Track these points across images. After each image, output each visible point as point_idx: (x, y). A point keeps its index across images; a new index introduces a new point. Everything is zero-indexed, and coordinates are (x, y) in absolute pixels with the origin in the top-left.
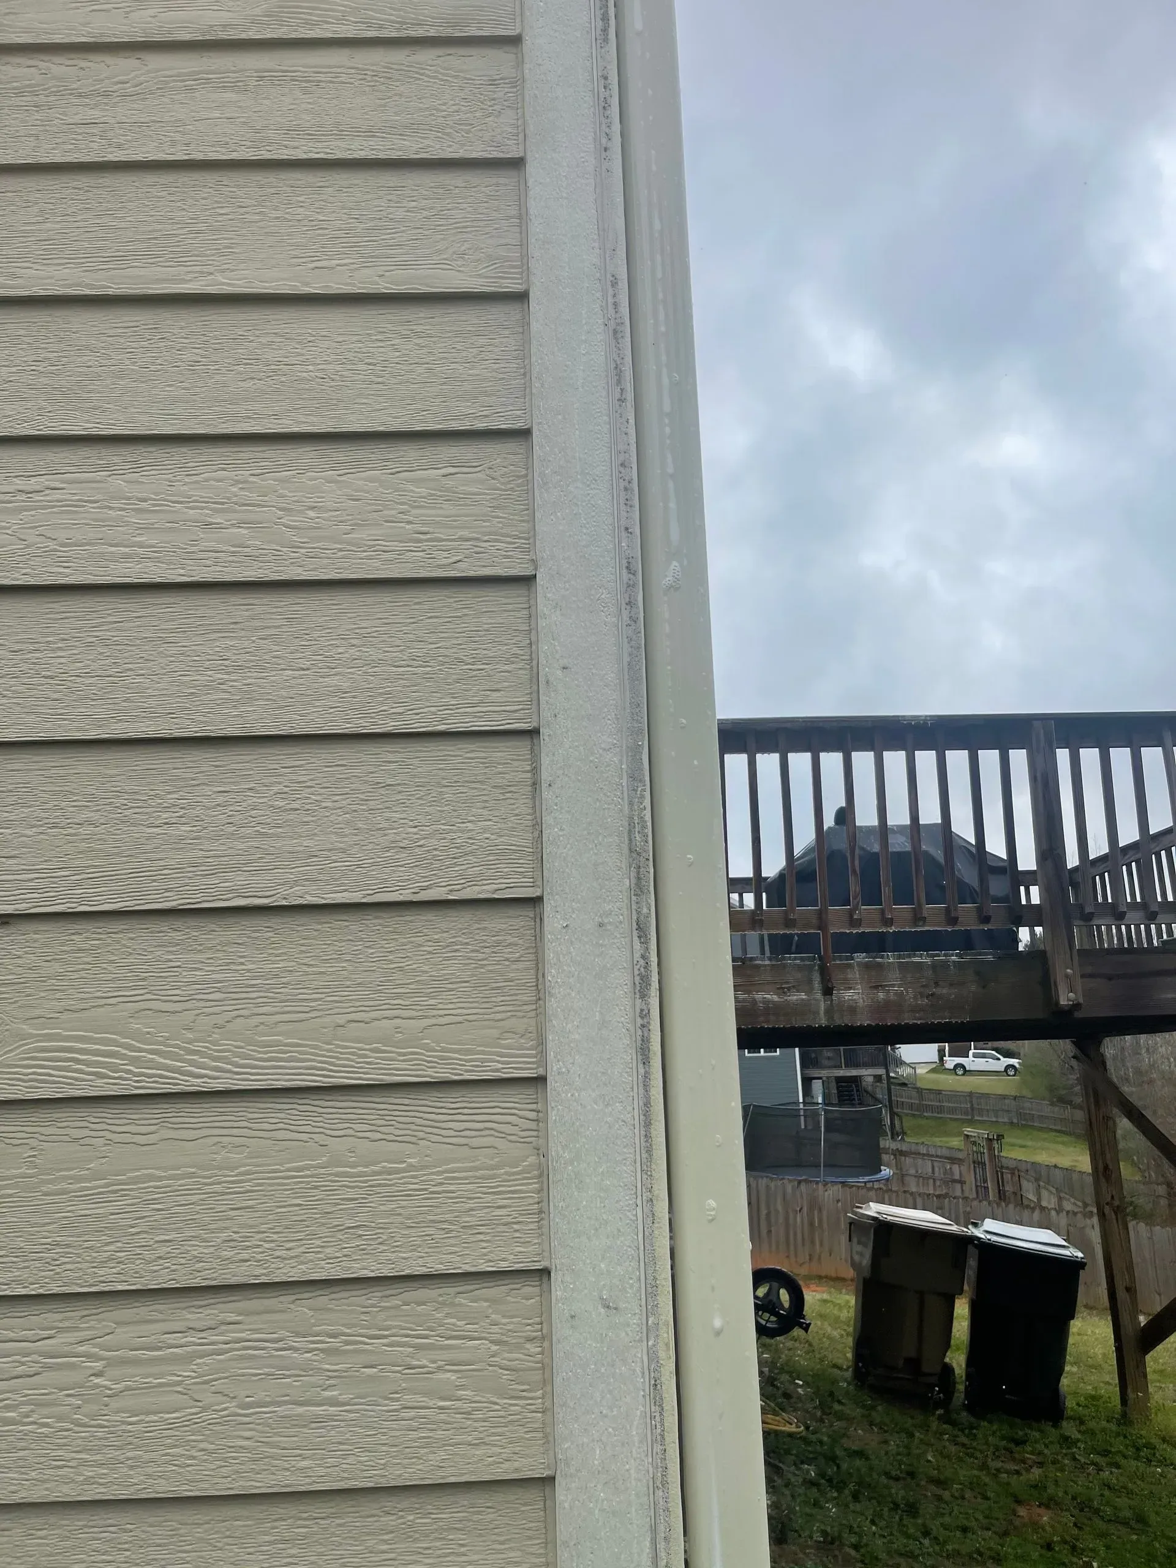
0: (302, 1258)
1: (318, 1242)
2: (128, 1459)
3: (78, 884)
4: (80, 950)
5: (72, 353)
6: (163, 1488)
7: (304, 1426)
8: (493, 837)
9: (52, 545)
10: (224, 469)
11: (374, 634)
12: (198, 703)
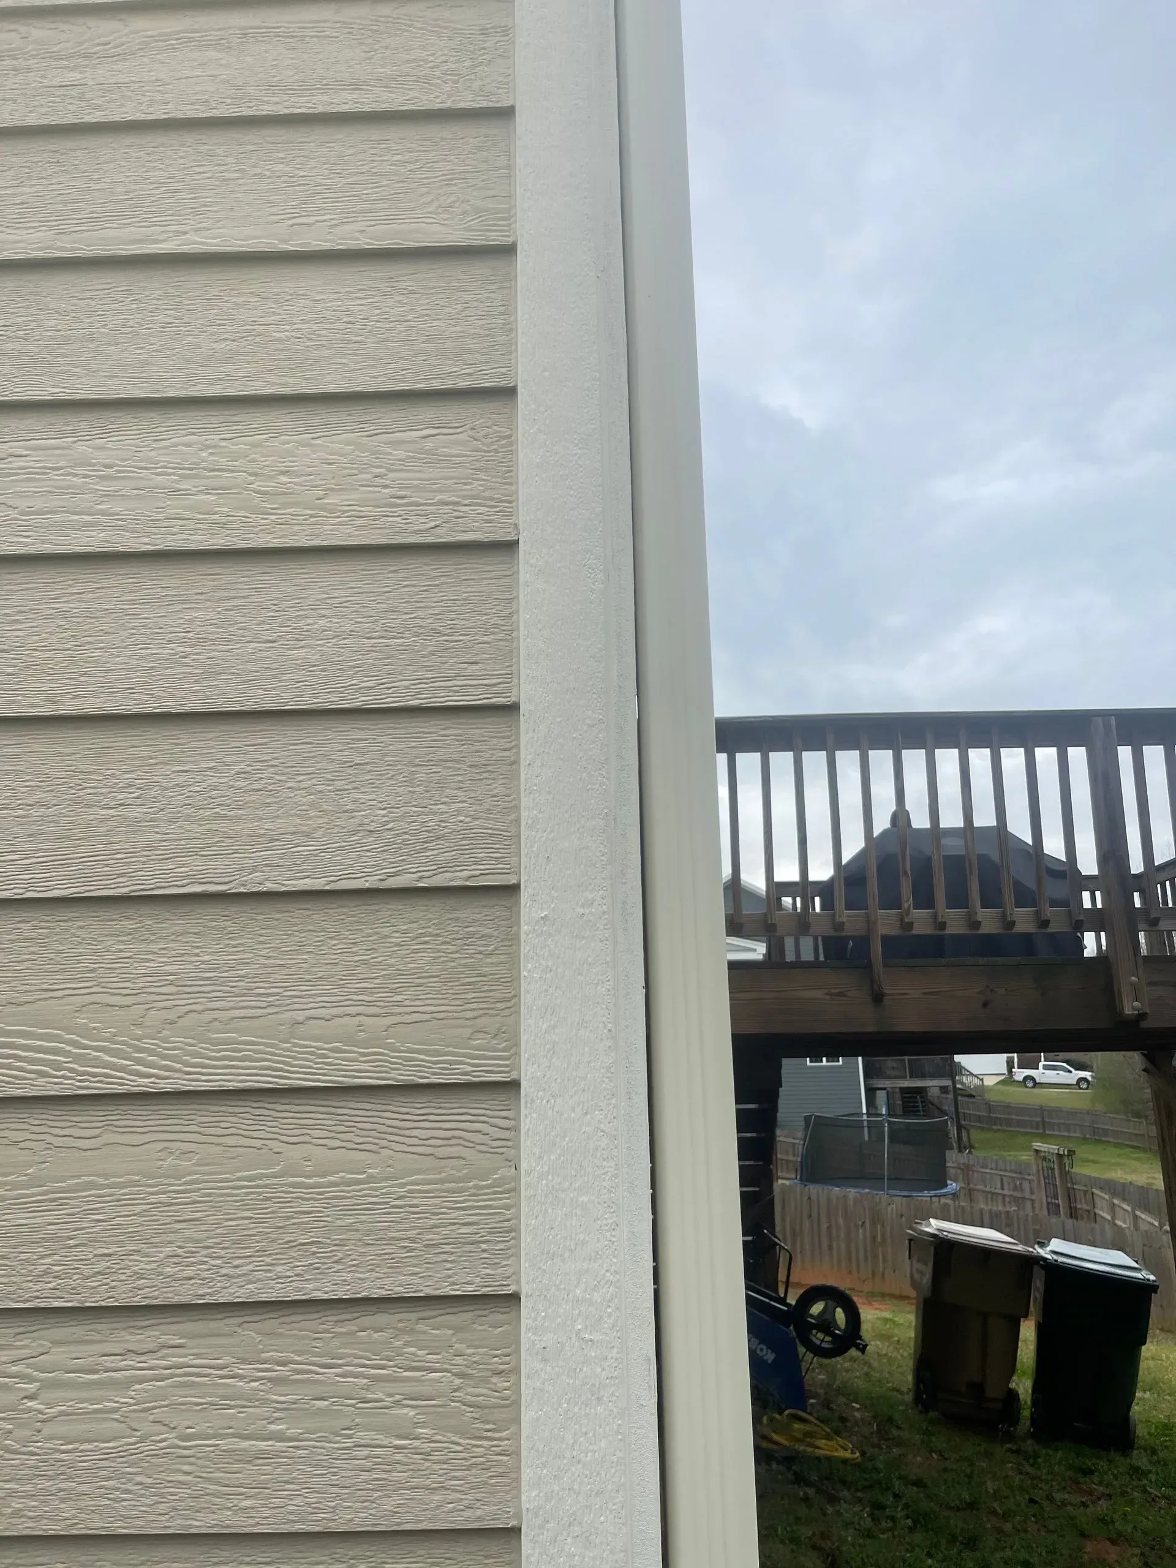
0: (251, 1277)
1: (268, 1260)
2: (60, 1490)
3: (27, 869)
4: (27, 939)
5: (42, 317)
6: (98, 1525)
7: (249, 1462)
8: (467, 820)
9: (14, 514)
10: (193, 434)
11: (345, 604)
12: (159, 677)
